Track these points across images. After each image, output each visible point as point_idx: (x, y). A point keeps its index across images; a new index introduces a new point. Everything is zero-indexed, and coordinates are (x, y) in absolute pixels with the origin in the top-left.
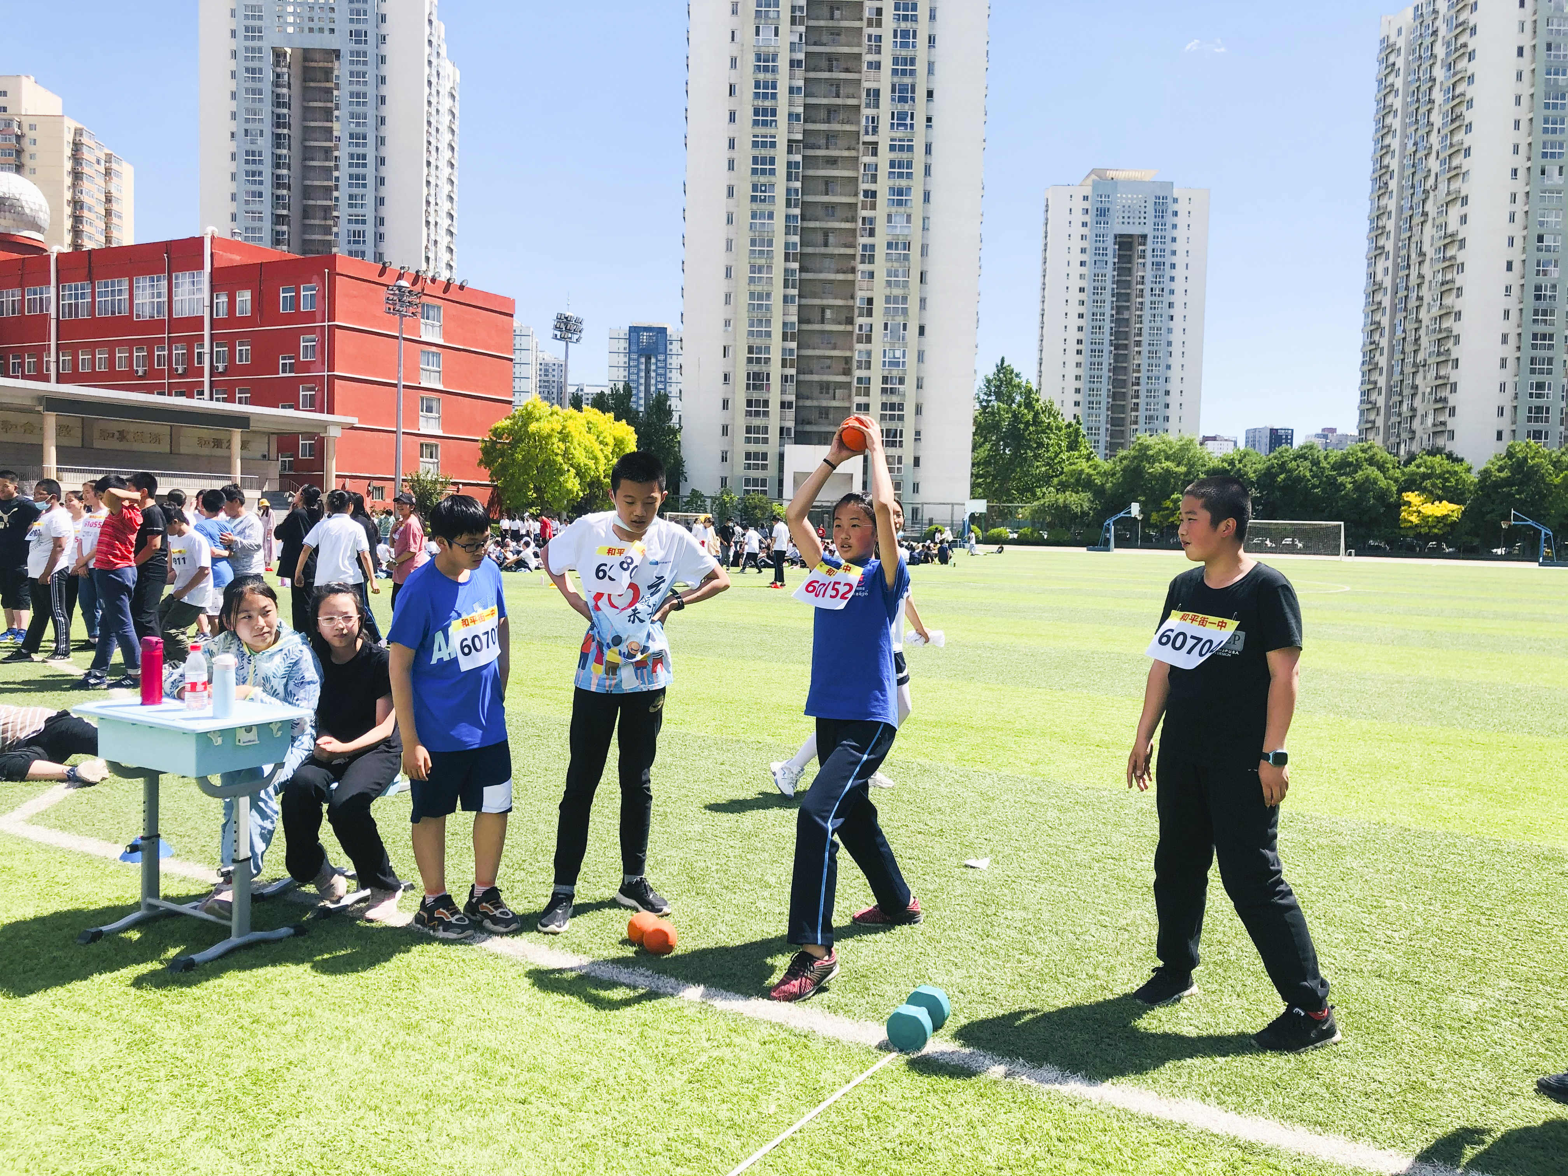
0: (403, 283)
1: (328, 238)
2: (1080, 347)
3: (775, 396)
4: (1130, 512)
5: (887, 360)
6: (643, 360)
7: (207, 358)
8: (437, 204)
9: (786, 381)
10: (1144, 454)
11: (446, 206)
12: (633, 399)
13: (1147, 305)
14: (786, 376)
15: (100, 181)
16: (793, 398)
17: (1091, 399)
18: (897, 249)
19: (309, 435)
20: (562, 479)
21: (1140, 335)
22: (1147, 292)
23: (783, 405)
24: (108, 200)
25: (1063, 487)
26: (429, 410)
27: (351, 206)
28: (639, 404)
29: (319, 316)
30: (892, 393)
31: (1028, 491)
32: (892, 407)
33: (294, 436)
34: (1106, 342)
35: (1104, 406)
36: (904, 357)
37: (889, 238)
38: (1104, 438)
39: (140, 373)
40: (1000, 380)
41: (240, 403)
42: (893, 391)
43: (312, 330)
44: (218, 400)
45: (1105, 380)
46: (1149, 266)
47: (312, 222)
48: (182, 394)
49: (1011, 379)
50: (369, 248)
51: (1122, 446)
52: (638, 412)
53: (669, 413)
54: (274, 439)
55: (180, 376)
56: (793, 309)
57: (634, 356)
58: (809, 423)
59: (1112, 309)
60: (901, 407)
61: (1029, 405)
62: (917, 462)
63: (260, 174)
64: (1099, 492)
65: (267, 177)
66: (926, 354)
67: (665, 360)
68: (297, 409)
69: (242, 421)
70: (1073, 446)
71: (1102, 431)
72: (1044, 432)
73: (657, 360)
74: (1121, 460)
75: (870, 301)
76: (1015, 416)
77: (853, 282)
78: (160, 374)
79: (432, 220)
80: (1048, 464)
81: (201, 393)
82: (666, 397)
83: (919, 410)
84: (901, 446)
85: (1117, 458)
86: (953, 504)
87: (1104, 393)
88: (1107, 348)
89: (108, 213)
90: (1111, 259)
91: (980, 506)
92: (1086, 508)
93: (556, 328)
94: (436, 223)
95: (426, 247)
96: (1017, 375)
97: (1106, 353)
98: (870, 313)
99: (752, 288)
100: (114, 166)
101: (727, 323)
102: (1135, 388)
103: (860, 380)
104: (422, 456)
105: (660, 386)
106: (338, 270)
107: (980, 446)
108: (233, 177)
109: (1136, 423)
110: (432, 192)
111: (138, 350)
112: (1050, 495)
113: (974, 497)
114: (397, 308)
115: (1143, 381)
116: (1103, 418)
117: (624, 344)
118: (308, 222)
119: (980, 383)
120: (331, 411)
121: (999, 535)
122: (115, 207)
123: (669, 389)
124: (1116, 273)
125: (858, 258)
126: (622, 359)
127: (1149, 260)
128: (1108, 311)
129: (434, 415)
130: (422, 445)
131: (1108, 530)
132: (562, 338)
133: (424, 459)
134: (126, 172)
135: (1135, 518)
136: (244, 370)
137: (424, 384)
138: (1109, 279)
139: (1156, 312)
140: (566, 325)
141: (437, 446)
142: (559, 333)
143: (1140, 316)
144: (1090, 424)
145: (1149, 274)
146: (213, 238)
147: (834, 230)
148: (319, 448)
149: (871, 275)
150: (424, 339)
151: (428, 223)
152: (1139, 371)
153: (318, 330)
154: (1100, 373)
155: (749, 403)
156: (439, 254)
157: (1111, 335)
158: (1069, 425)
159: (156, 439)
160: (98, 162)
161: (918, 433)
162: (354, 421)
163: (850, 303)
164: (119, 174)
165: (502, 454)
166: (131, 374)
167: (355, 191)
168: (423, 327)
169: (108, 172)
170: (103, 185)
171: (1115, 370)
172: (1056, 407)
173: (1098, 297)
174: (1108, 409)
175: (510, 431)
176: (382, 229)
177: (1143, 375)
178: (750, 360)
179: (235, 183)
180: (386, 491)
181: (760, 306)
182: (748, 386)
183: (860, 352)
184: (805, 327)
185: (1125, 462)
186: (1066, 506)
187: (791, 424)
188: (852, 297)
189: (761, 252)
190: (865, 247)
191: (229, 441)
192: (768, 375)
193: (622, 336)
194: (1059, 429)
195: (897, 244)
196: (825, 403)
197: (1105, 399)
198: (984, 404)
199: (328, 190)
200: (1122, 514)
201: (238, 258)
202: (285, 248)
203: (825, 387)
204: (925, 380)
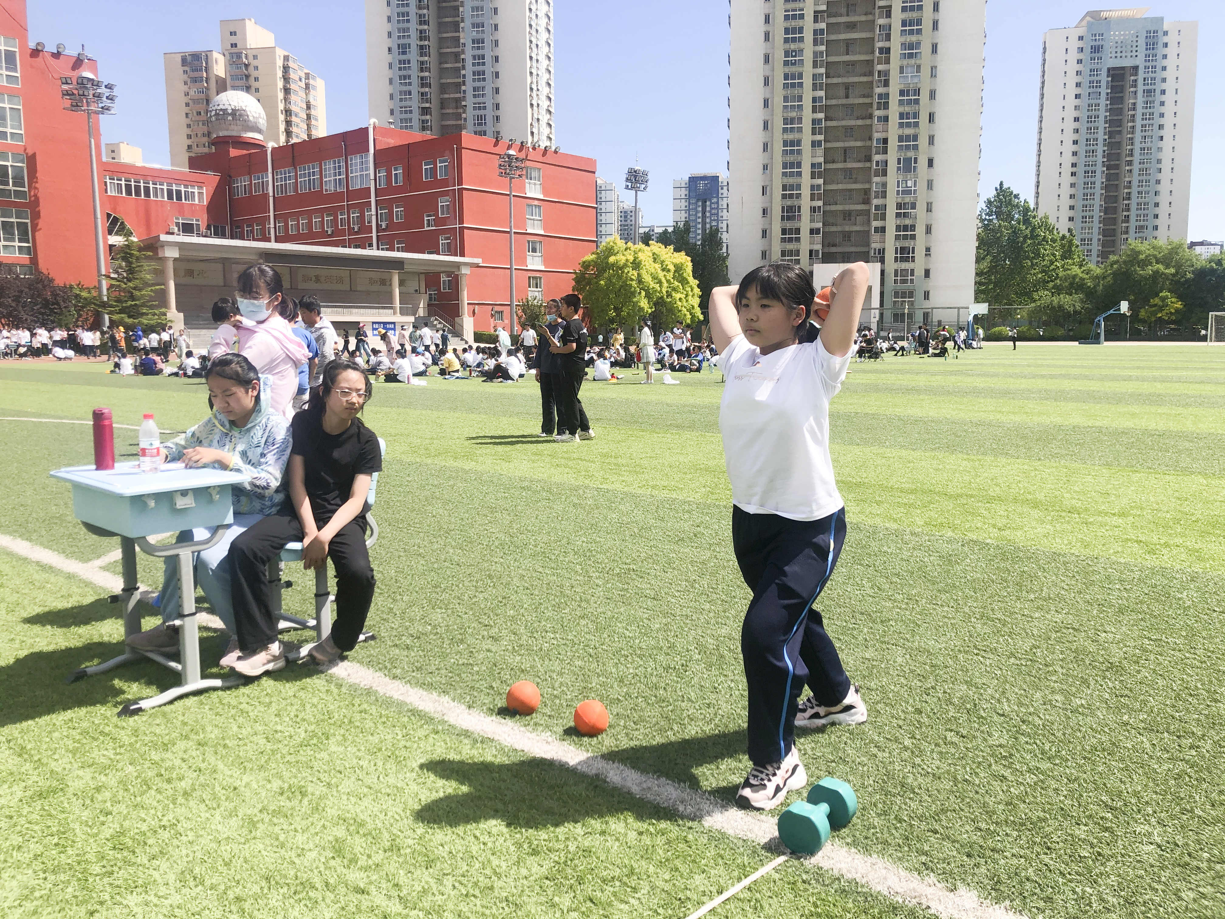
0: (511, 152)
1: (459, 122)
2: (1074, 170)
3: (805, 224)
4: (1119, 310)
5: (900, 189)
6: (700, 203)
7: (374, 219)
8: (538, 90)
9: (815, 212)
10: (1134, 258)
11: (545, 90)
12: (691, 235)
13: (1138, 128)
14: (815, 208)
15: (302, 94)
16: (820, 225)
17: (1085, 214)
18: (908, 95)
19: (449, 274)
20: (635, 300)
21: (1132, 155)
22: (1139, 117)
23: (812, 231)
24: (308, 107)
25: (1058, 290)
26: (534, 250)
27: (475, 96)
28: (697, 238)
29: (451, 182)
30: (904, 216)
31: (1026, 294)
32: (906, 228)
33: (437, 275)
34: (1099, 164)
35: (1096, 219)
36: (915, 186)
37: (902, 87)
38: (1096, 248)
39: (329, 233)
40: (1000, 201)
41: (398, 251)
42: (905, 215)
43: (445, 194)
44: (382, 249)
45: (1097, 197)
46: (1140, 94)
47: (448, 111)
48: (356, 247)
49: (1010, 200)
50: (490, 128)
51: (1113, 252)
52: (696, 244)
53: (719, 243)
54: (423, 277)
55: (357, 233)
56: (820, 151)
57: (693, 201)
58: (834, 245)
59: (1105, 134)
60: (913, 227)
61: (1026, 222)
62: (927, 273)
63: (410, 77)
64: (1090, 294)
65: (415, 81)
66: (934, 182)
67: (718, 203)
68: (439, 254)
69: (398, 264)
70: (1067, 254)
71: (1095, 241)
72: (1039, 244)
73: (711, 203)
74: (1112, 265)
75: (885, 141)
76: (1015, 232)
77: (871, 126)
78: (342, 233)
79: (535, 103)
80: (1043, 271)
81: (371, 245)
82: (717, 230)
83: (929, 230)
84: (913, 261)
85: (1108, 263)
86: (959, 308)
87: (1097, 208)
88: (1100, 169)
89: (309, 117)
90: (1104, 90)
91: (982, 309)
92: (1078, 308)
93: (627, 180)
94: (538, 105)
95: (531, 125)
96: (1016, 196)
97: (1099, 174)
98: (885, 151)
99: (785, 137)
100: (311, 82)
101: (765, 167)
102: (1126, 202)
103: (877, 207)
104: (530, 287)
105: (714, 223)
106: (463, 145)
107: (983, 259)
108: (391, 81)
109: (1127, 232)
110: (535, 81)
111: (328, 215)
112: (1044, 297)
113: (977, 300)
114: (508, 171)
115: (1134, 195)
116: (1095, 230)
117: (684, 192)
118: (444, 111)
119: (982, 205)
120: (462, 255)
121: (1000, 333)
122: (313, 112)
123: (720, 225)
124: (1108, 102)
125: (875, 106)
126: (684, 204)
127: (1141, 87)
128: (1101, 136)
129: (538, 254)
130: (529, 278)
131: (1099, 325)
132: (632, 188)
133: (532, 289)
134: (319, 84)
135: (1124, 314)
136: (399, 226)
137: (529, 231)
138: (1102, 108)
139: (1147, 134)
140: (635, 177)
141: (540, 278)
142: (630, 184)
143: (1132, 139)
144: (1083, 236)
145: (1140, 100)
146: (374, 128)
147: (853, 84)
148: (455, 283)
149: (886, 119)
150: (529, 195)
151: (532, 105)
152: (1130, 187)
153: (451, 193)
154: (1093, 191)
155: (784, 232)
156: (541, 129)
157: (1104, 157)
158: (1064, 237)
159: (340, 280)
160: (300, 80)
161: (928, 249)
162: (478, 261)
163: (868, 143)
164: (315, 88)
165: (589, 283)
166: (324, 234)
167: (477, 84)
168: (527, 185)
169: (307, 87)
170: (304, 96)
171: (1107, 188)
172: (1052, 221)
173: (1092, 125)
174: (1100, 222)
175: (595, 263)
176: (498, 113)
177: (1134, 190)
178: (784, 197)
179: (392, 87)
180: (505, 314)
181: (792, 152)
182: (783, 217)
183: (877, 183)
184: (830, 166)
185: (1115, 266)
186: (1060, 306)
187: (818, 247)
188: (870, 139)
189: (793, 107)
190: (880, 96)
191: (391, 280)
192: (799, 207)
193: (683, 185)
194: (1054, 241)
195: (908, 91)
196: (847, 228)
197: (1097, 213)
198: (986, 222)
199: (458, 86)
200: (1111, 312)
201: (393, 141)
202: (428, 132)
203: (847, 215)
204: (933, 205)
